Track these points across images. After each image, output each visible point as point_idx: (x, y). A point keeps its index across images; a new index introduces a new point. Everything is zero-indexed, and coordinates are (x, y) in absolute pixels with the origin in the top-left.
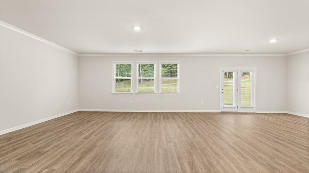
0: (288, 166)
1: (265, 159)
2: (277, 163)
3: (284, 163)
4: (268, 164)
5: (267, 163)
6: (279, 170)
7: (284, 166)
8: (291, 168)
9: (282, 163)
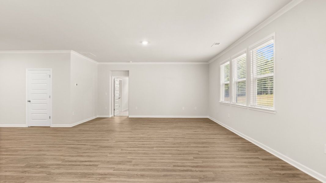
0: (33, 175)
1: (54, 169)
2: (42, 172)
3: (36, 176)
4: (48, 167)
5: (50, 167)
6: (38, 168)
7: (36, 173)
8: (30, 175)
9: (39, 175)
